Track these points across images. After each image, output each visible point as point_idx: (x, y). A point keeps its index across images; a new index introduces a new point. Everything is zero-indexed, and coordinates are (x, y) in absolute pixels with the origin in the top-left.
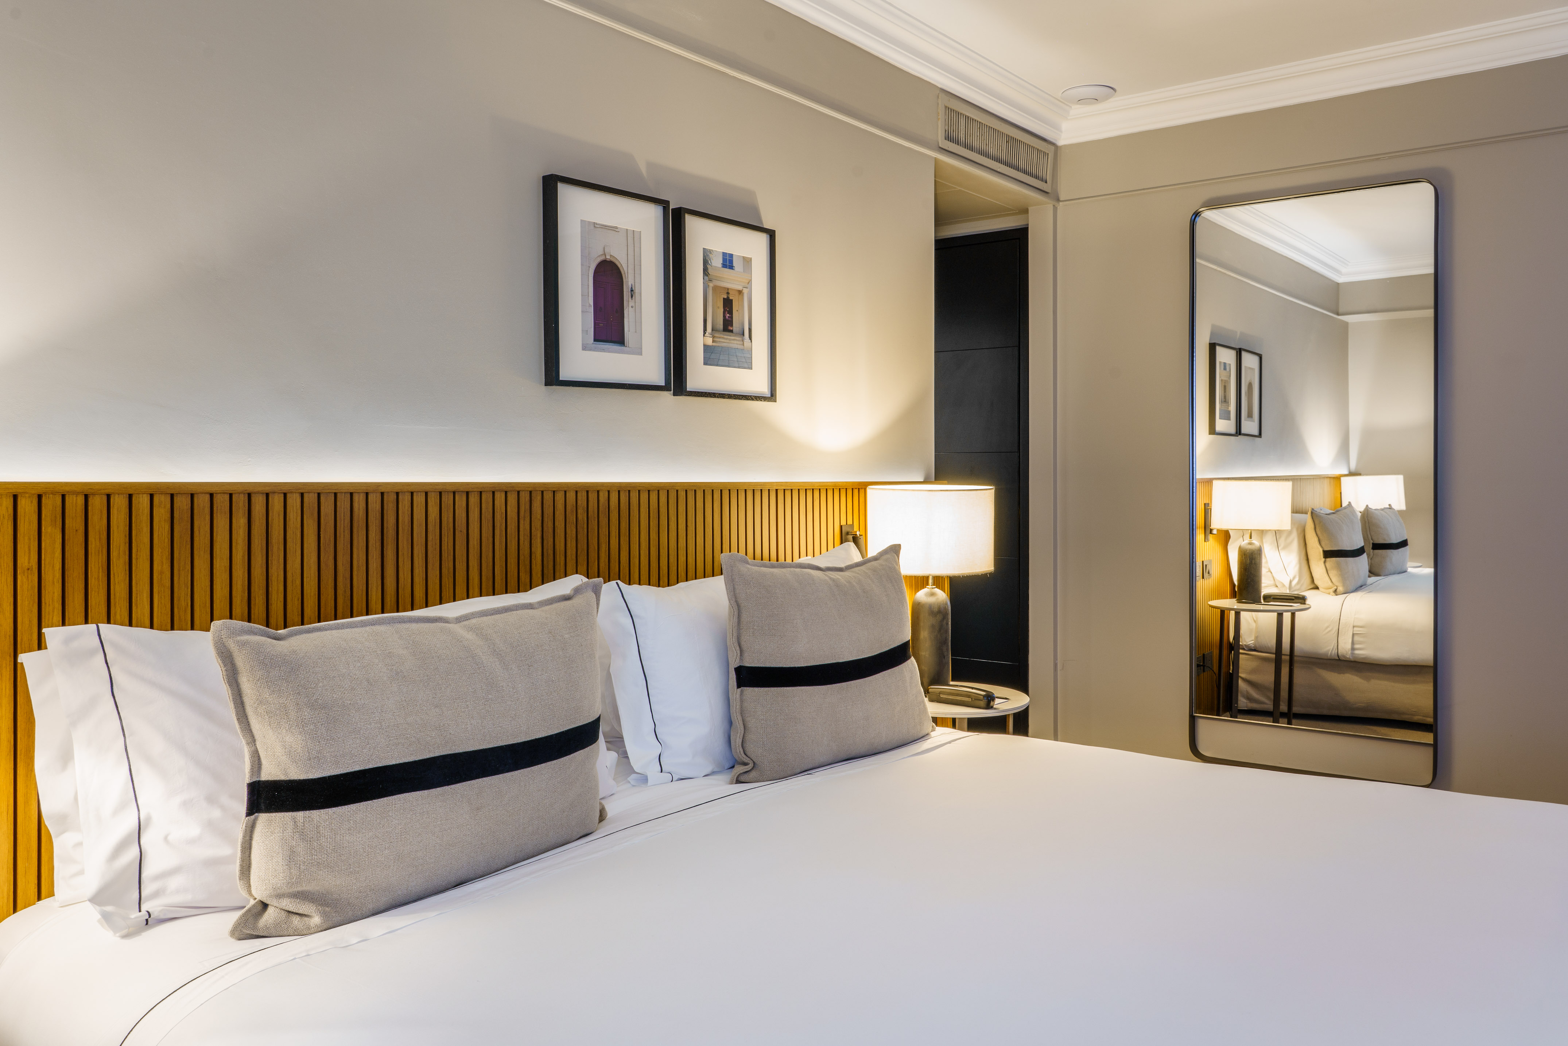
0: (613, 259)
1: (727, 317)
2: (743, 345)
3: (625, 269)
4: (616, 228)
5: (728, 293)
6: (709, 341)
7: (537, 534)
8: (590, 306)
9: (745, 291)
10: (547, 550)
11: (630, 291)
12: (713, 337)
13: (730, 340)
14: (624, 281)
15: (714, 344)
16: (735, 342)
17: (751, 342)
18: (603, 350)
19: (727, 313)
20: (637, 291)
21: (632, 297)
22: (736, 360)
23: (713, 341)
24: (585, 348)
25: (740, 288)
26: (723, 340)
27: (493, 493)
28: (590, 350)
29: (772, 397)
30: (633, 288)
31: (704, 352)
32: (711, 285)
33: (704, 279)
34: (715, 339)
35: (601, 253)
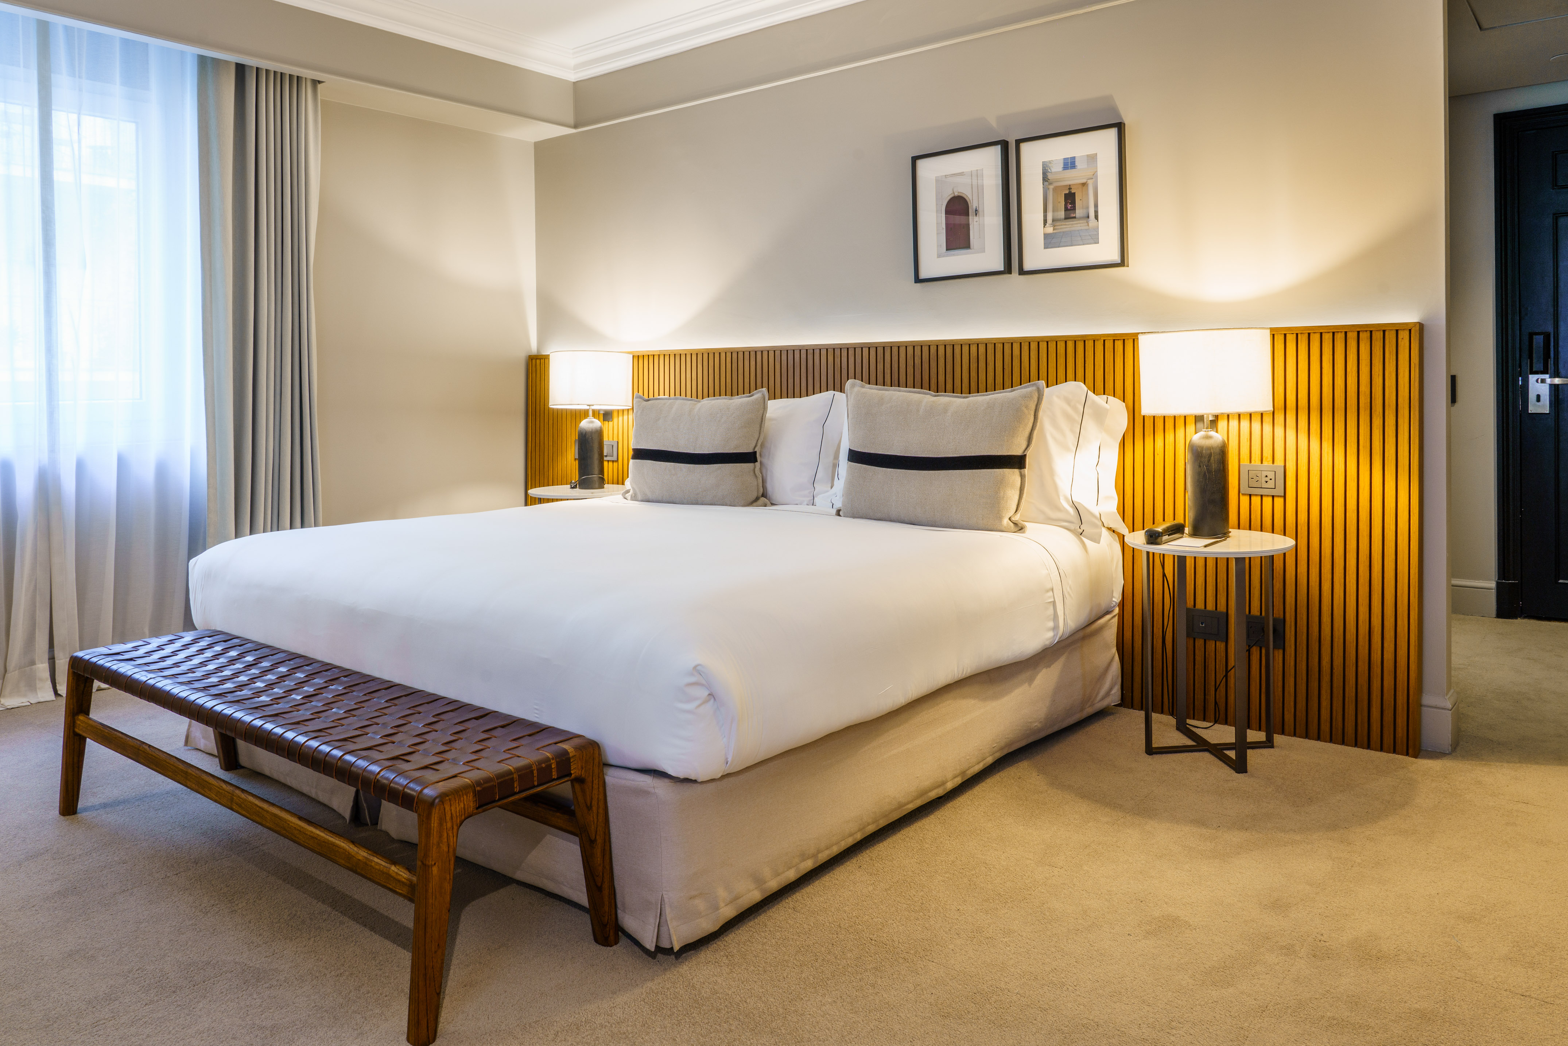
0: (959, 194)
1: (1069, 208)
2: (1088, 225)
3: (971, 198)
4: (963, 172)
5: (1070, 189)
6: (1050, 230)
7: (888, 371)
8: (943, 228)
9: (1090, 182)
10: (894, 381)
11: (974, 211)
12: (1054, 226)
13: (1072, 224)
14: (970, 205)
15: (1055, 231)
16: (1079, 225)
17: (1098, 221)
18: (954, 255)
19: (1068, 204)
20: (980, 210)
21: (976, 215)
22: (1080, 239)
23: (1054, 230)
24: (939, 256)
25: (1084, 181)
26: (1065, 226)
27: (862, 348)
28: (944, 256)
29: (1122, 263)
30: (978, 209)
31: (1044, 240)
32: (1051, 187)
33: (1043, 184)
34: (1056, 227)
35: (951, 192)
